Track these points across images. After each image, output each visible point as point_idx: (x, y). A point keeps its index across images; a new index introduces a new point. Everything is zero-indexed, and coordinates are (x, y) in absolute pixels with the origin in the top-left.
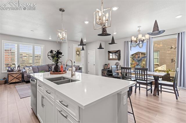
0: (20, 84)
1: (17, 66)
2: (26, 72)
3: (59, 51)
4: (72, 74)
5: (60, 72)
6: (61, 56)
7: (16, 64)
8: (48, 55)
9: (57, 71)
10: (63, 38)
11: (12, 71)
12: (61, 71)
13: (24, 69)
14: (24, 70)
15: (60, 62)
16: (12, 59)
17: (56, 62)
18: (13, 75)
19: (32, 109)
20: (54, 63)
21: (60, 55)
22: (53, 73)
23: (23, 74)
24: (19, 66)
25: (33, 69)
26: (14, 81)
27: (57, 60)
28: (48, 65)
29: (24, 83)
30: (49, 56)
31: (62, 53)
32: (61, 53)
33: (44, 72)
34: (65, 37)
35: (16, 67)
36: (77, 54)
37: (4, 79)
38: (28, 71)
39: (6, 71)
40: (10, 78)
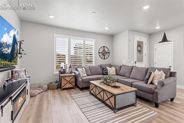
1: (68, 66)
2: (79, 74)
7: (68, 64)
8: (99, 53)
11: (64, 73)
13: (77, 70)
14: (77, 72)
18: (67, 78)
23: (76, 77)
24: (70, 67)
25: (86, 70)
26: (67, 86)
28: (101, 66)
35: (68, 68)
37: (56, 82)
38: (81, 74)
39: (58, 73)
40: (64, 82)
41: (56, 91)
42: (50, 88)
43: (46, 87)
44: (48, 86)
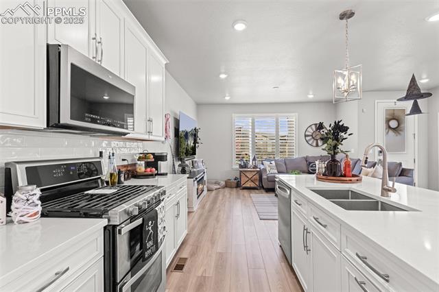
0: (257, 191)
1: (251, 158)
2: (265, 170)
3: (341, 124)
4: (385, 187)
5: (341, 176)
6: (345, 136)
7: (251, 155)
8: (306, 136)
9: (334, 175)
10: (349, 87)
11: (245, 167)
12: (345, 176)
13: (263, 164)
14: (262, 167)
15: (342, 151)
16: (242, 146)
17: (332, 152)
18: (247, 174)
19: (280, 246)
20: (325, 153)
21: (343, 134)
22: (324, 177)
23: (260, 173)
24: (254, 159)
25: (277, 165)
26: (248, 185)
27: (335, 147)
28: (306, 159)
29: (263, 191)
30: (308, 138)
31: (347, 128)
32: (345, 129)
33: (299, 174)
34: (357, 83)
35: (251, 161)
36: (390, 127)
37: (235, 179)
38: (268, 169)
39: (238, 167)
40: (244, 179)
41: (235, 189)
42: (228, 185)
43: (223, 183)
44: (226, 182)
